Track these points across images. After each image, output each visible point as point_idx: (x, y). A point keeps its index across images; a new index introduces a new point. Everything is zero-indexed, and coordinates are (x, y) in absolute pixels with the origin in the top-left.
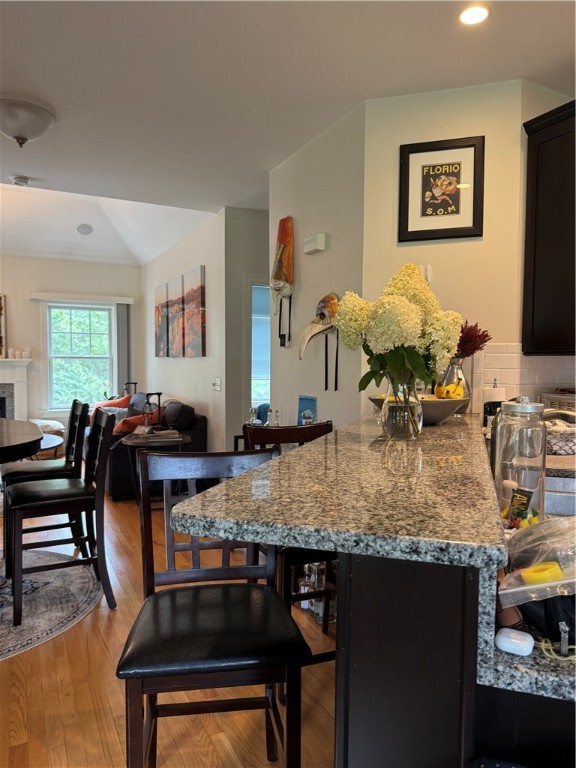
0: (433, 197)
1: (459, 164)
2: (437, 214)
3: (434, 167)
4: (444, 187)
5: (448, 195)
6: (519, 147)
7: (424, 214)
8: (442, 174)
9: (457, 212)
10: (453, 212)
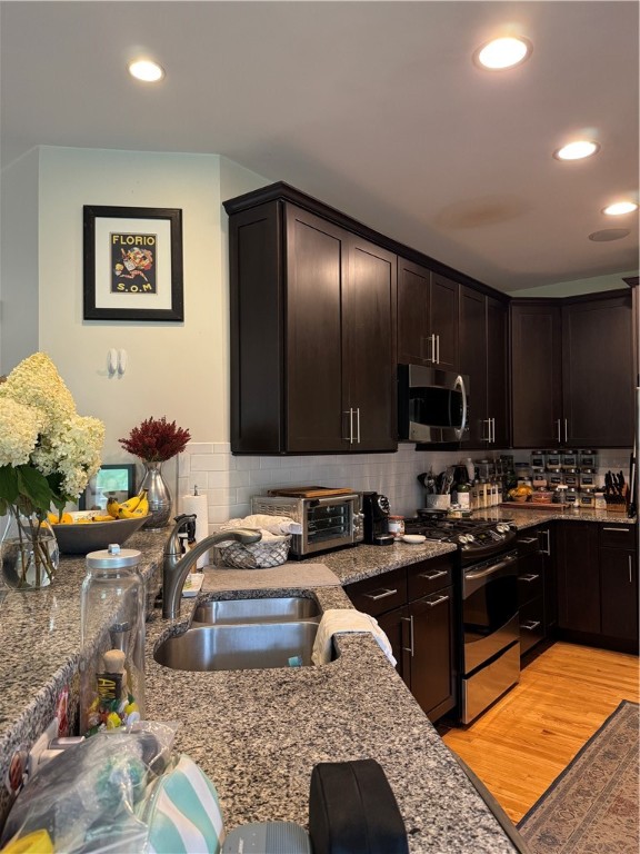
0: (125, 271)
1: (154, 237)
2: (130, 291)
3: (125, 236)
4: (137, 261)
5: (143, 271)
6: (219, 227)
7: (114, 289)
8: (134, 245)
9: (153, 291)
10: (148, 291)
